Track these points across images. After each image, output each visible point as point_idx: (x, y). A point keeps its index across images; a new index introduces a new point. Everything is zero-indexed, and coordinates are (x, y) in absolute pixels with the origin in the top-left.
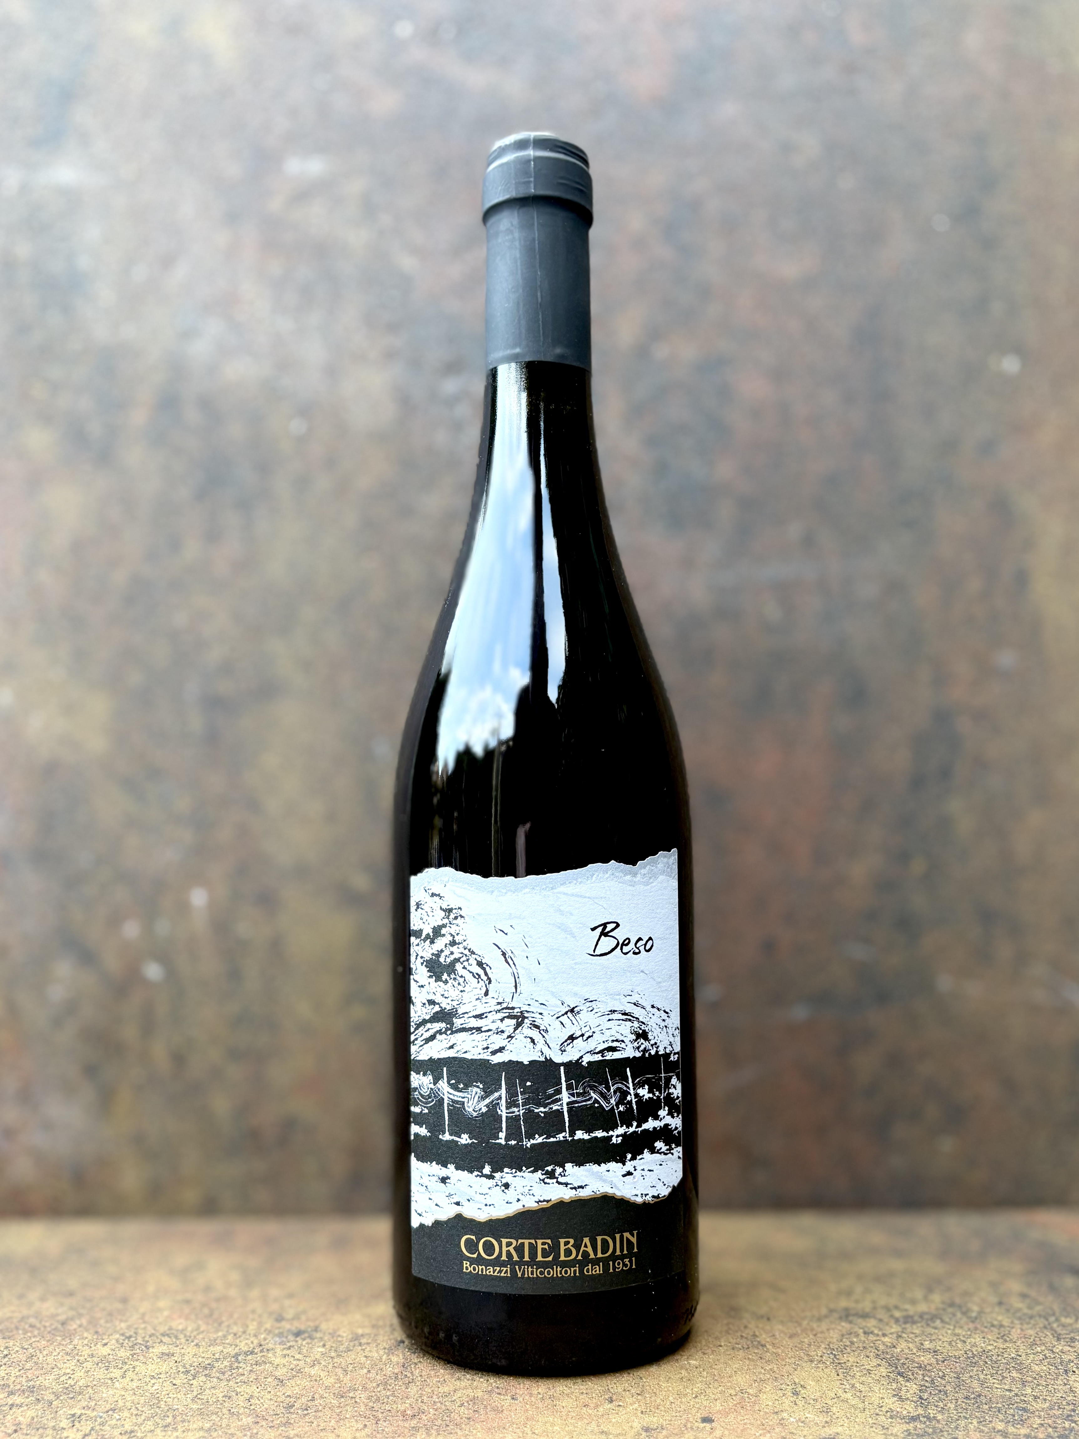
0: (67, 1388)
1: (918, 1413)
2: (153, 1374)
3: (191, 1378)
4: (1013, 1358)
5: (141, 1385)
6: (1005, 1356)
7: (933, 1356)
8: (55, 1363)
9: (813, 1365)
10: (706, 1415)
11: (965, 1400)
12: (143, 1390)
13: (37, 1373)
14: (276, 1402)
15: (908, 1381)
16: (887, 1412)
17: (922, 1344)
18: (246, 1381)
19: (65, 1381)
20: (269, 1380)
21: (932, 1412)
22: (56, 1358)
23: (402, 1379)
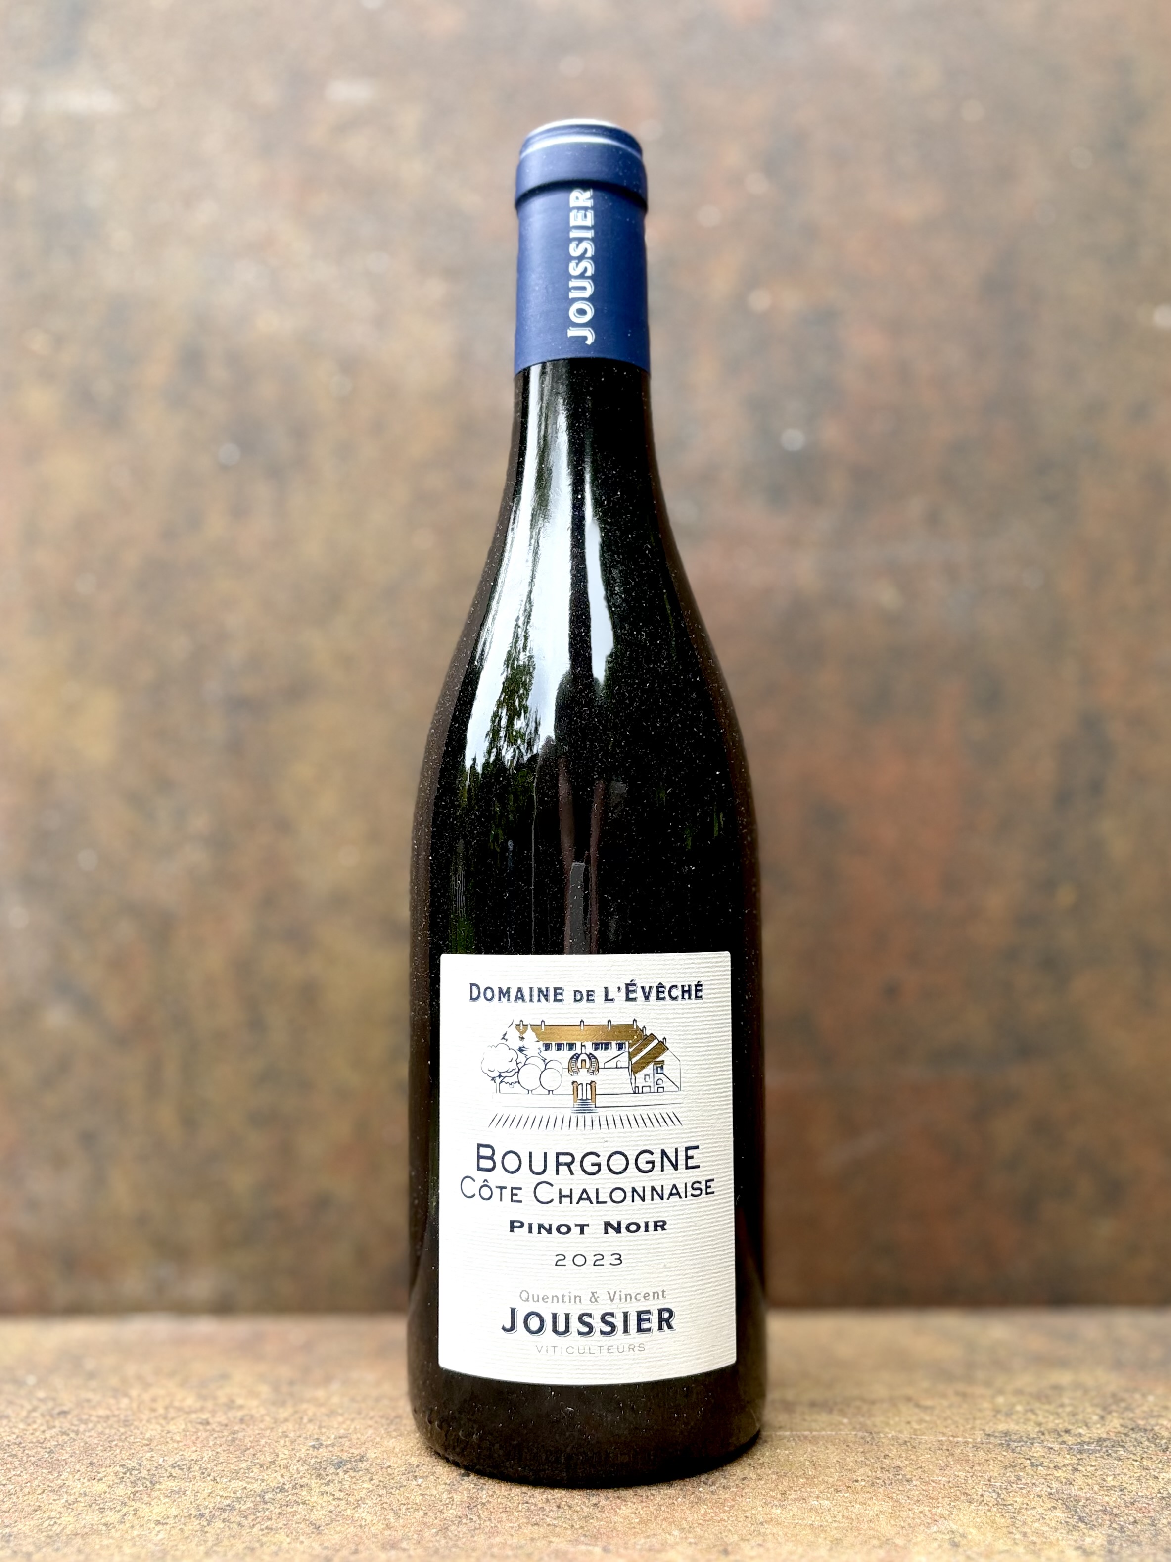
12: (145, 1540)
23: (466, 1524)
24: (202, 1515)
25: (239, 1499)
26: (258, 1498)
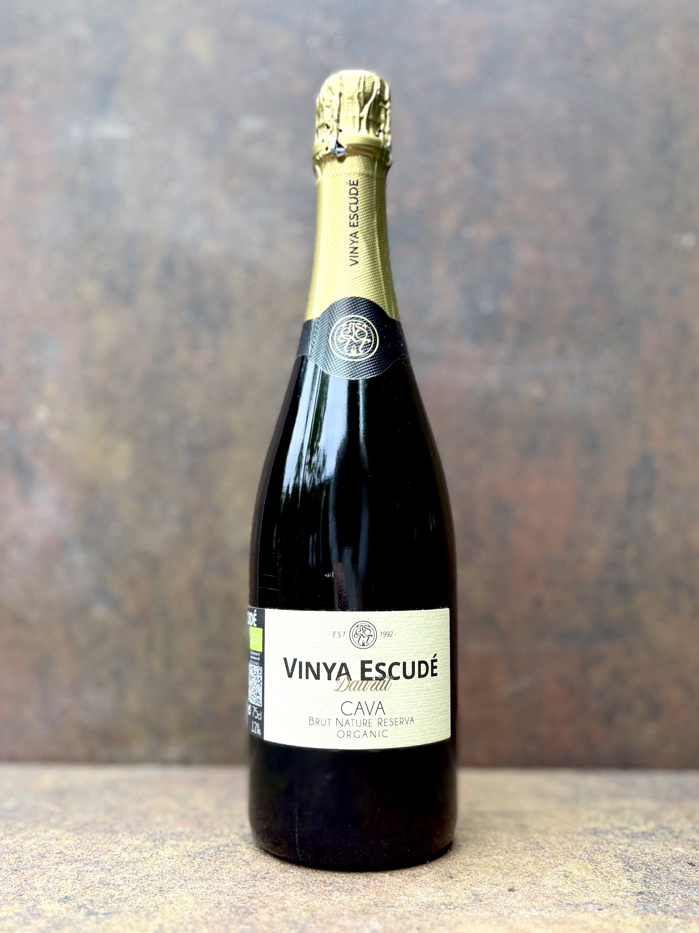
0: (118, 863)
1: (643, 890)
2: (169, 856)
3: (192, 859)
7: (651, 858)
8: (109, 848)
9: (576, 861)
10: (511, 888)
11: (673, 883)
14: (245, 874)
15: (636, 871)
16: (624, 888)
17: (644, 850)
18: (226, 861)
19: (117, 859)
21: (652, 890)
22: (109, 845)
24: (190, 856)
25: (207, 849)
26: (216, 849)
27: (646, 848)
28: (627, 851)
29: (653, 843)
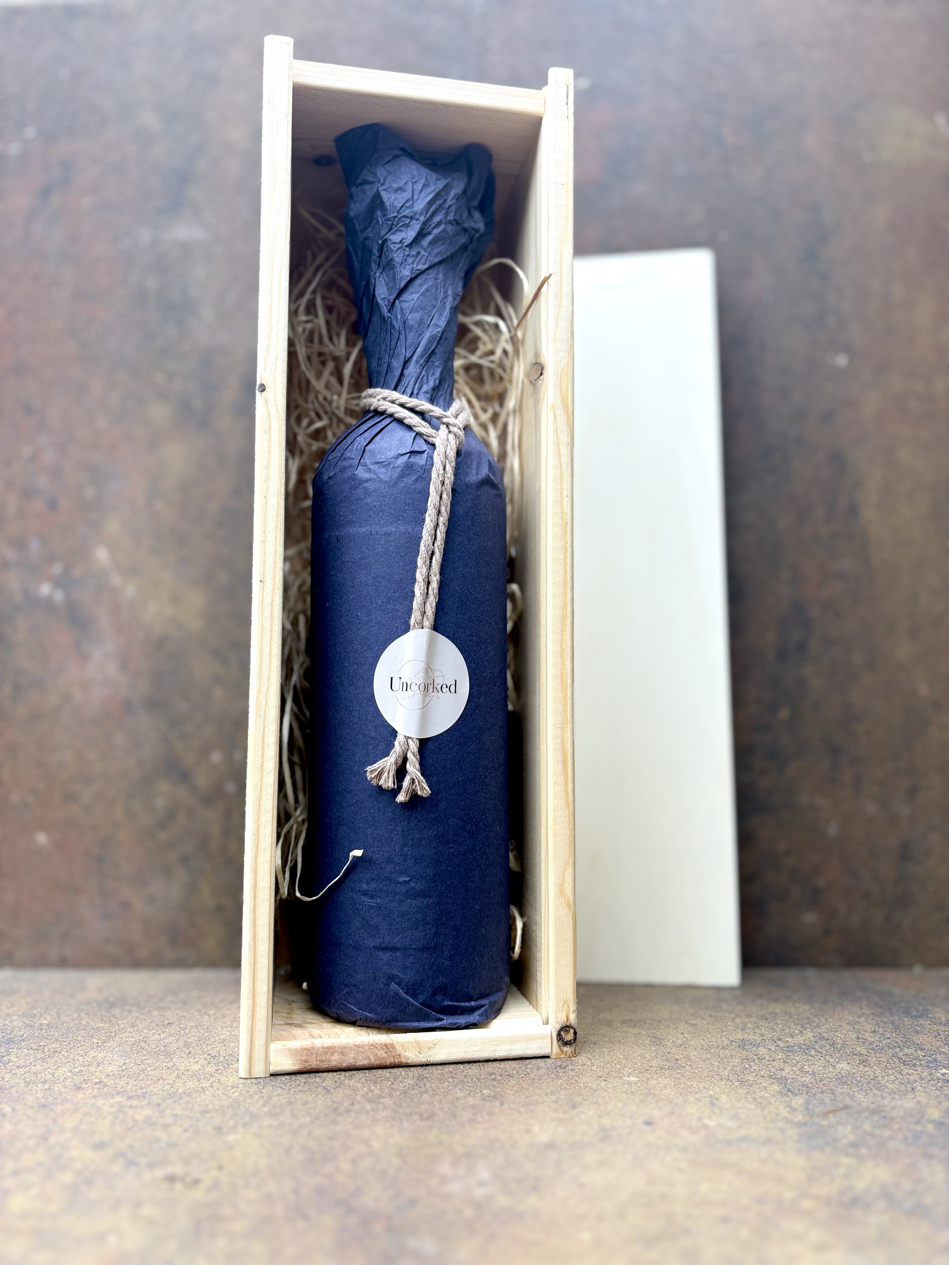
0: (170, 1095)
2: (234, 1084)
3: (261, 1087)
4: (872, 1079)
5: (225, 1092)
6: (867, 1077)
7: (812, 1078)
8: (160, 1075)
9: (723, 1082)
13: (148, 1082)
15: (796, 1095)
17: (803, 1068)
18: (302, 1090)
19: (169, 1089)
20: (319, 1090)
22: (161, 1072)
27: (805, 1065)
28: (782, 1070)
29: (813, 1058)
